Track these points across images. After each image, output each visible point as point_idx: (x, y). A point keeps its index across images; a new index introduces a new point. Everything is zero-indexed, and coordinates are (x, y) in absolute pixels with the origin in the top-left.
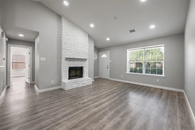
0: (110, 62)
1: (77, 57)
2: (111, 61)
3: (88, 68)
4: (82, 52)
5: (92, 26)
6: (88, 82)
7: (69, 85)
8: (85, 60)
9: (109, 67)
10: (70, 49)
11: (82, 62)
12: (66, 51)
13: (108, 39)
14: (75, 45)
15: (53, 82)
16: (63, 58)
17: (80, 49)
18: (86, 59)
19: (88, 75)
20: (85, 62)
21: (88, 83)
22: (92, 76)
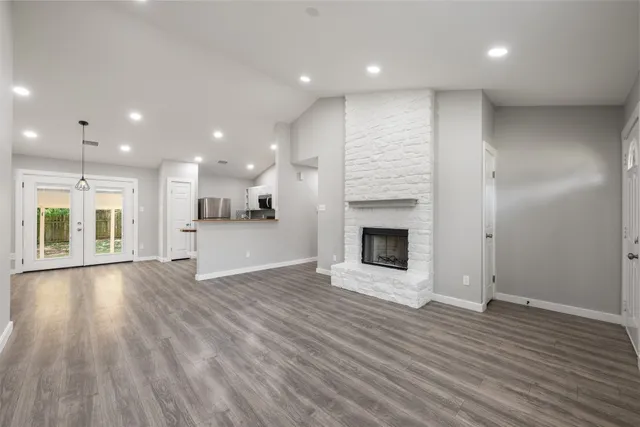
1: (384, 197)
3: (430, 238)
10: (362, 174)
12: (354, 181)
15: (335, 258)
17: (395, 166)
18: (416, 201)
22: (466, 280)
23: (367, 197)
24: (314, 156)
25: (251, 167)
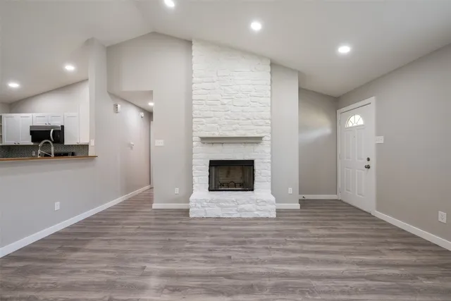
0: (378, 145)
1: (234, 134)
2: (381, 140)
3: (269, 165)
4: (249, 119)
5: (256, 26)
6: (259, 207)
7: (199, 205)
8: (257, 140)
9: (372, 163)
10: (212, 114)
11: (249, 147)
12: (203, 120)
13: (344, 50)
14: (225, 101)
15: (177, 191)
16: (194, 139)
17: (242, 111)
18: (260, 138)
19: (269, 184)
20: (258, 148)
21: (258, 210)
22: (290, 191)
23: (217, 134)
24: (148, 89)
25: (14, 85)
